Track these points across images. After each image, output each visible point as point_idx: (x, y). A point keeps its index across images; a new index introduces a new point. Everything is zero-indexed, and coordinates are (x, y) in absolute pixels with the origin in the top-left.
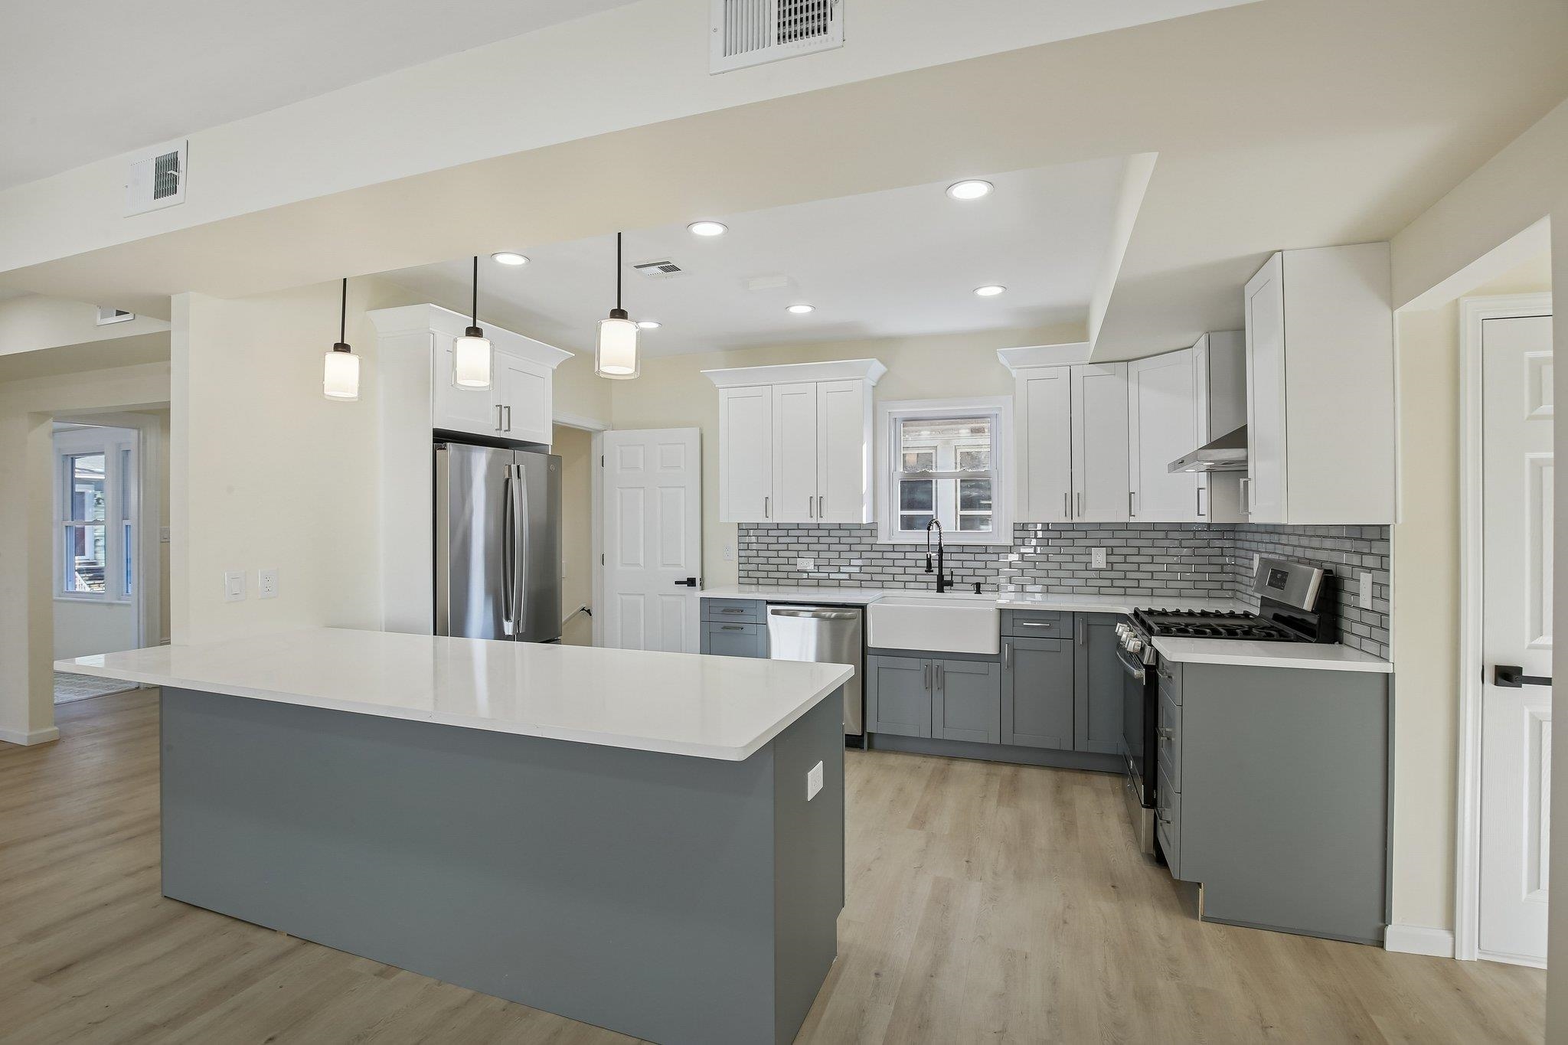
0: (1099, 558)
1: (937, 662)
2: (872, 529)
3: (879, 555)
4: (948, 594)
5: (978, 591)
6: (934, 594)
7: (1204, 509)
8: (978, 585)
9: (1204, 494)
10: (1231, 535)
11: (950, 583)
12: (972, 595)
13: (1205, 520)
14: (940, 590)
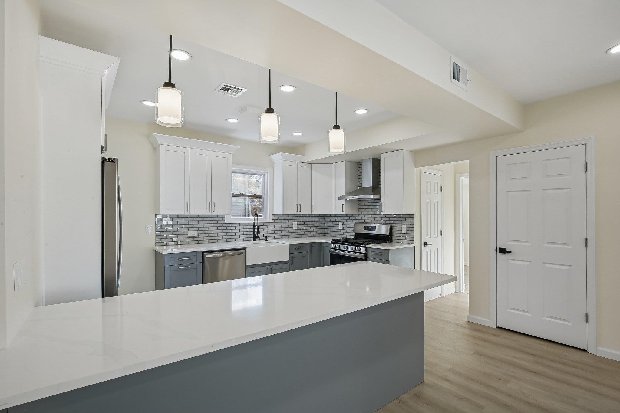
0: (295, 226)
1: (270, 267)
2: (223, 217)
3: (225, 228)
4: (258, 241)
5: (266, 240)
6: (252, 242)
7: (344, 210)
8: (266, 237)
9: (344, 206)
10: (323, 218)
11: (258, 237)
12: (265, 241)
13: (344, 213)
14: (254, 240)
